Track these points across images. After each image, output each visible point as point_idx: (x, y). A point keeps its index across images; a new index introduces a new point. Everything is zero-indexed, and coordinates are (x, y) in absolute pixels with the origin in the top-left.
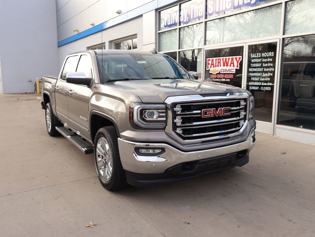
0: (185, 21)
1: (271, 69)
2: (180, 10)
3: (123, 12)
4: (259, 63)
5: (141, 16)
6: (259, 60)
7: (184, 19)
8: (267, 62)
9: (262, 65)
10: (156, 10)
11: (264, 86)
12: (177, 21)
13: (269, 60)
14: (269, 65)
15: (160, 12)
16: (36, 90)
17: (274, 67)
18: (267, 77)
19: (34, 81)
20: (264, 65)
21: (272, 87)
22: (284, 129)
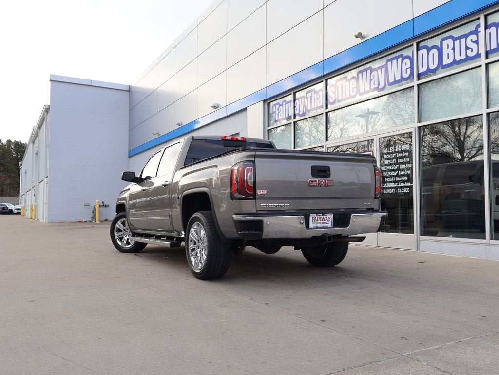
0: (301, 113)
1: (407, 166)
2: (294, 100)
3: (222, 105)
4: (392, 159)
5: (245, 109)
6: (393, 156)
7: (300, 111)
8: (402, 157)
9: (397, 161)
10: (264, 101)
11: (401, 187)
12: (291, 114)
13: (405, 154)
14: (405, 160)
15: (269, 104)
16: (94, 217)
17: (411, 162)
18: (404, 175)
19: (92, 205)
20: (399, 161)
21: (411, 188)
22: (430, 240)
